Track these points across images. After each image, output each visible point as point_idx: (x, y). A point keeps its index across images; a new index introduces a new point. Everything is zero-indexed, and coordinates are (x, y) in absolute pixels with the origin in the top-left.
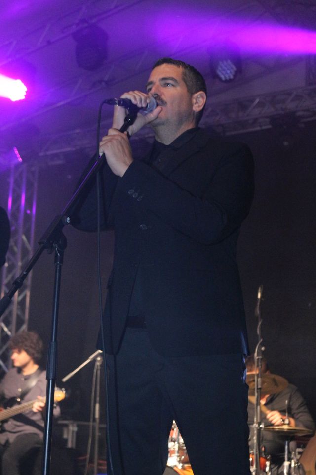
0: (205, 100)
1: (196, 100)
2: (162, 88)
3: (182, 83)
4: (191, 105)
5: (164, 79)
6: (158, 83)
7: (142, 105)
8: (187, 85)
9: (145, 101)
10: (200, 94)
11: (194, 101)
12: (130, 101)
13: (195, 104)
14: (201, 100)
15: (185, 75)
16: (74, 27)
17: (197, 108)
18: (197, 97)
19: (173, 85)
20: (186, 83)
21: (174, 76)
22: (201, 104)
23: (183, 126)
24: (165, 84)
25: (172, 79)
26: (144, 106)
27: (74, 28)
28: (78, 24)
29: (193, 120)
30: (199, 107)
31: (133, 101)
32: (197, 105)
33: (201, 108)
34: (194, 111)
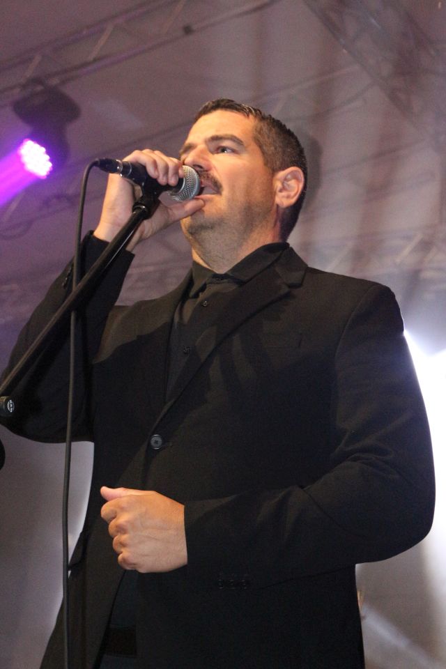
0: (301, 186)
1: (283, 184)
2: (210, 155)
3: (254, 147)
4: (271, 193)
5: (215, 138)
6: (201, 146)
7: (167, 179)
8: (263, 153)
9: (176, 173)
10: (292, 173)
11: (278, 185)
12: (144, 167)
13: (281, 191)
14: (293, 183)
15: (260, 133)
16: (17, 91)
17: (285, 199)
18: (286, 179)
19: (234, 151)
20: (261, 147)
21: (237, 133)
22: (292, 194)
23: (255, 235)
24: (218, 148)
25: (233, 138)
26: (173, 181)
27: (17, 94)
28: (24, 86)
29: (275, 225)
30: (288, 197)
31: (151, 171)
32: (284, 194)
33: (293, 200)
34: (278, 206)
